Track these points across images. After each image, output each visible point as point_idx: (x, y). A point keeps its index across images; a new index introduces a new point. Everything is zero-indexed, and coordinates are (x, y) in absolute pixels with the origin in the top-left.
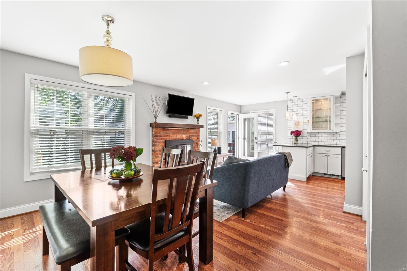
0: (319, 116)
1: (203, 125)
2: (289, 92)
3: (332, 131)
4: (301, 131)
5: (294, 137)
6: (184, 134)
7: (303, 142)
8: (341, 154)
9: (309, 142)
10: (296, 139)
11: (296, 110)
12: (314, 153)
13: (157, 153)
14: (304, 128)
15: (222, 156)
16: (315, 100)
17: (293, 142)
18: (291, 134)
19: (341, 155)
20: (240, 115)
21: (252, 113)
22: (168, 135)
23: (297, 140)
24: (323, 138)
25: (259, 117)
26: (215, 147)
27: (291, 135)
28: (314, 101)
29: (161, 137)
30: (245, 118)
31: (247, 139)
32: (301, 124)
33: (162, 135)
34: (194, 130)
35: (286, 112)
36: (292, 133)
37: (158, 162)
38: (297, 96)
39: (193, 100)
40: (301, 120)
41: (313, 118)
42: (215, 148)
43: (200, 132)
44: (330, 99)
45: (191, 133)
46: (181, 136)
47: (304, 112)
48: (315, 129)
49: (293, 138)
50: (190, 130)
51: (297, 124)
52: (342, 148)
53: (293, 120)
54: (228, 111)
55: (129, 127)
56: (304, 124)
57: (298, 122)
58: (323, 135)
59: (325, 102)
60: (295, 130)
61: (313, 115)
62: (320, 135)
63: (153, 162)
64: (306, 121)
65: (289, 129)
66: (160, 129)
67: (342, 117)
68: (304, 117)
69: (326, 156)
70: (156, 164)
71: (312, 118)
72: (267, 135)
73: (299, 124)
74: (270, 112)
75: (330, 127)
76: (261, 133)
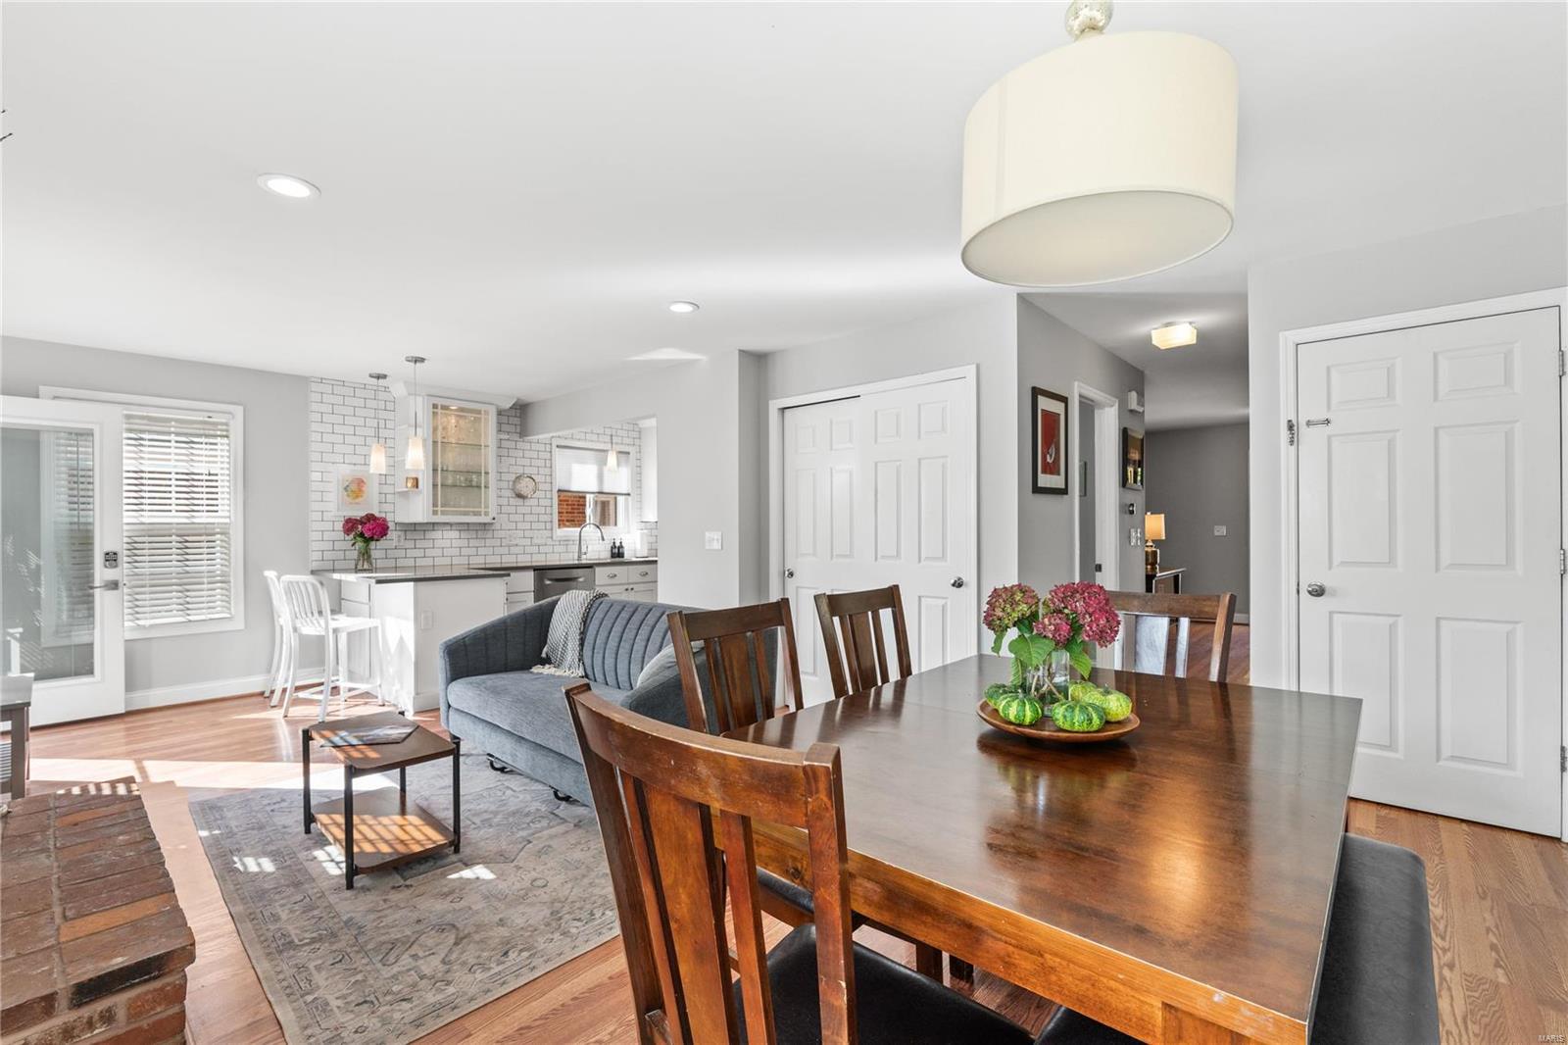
5: (356, 541)
7: (381, 563)
8: (533, 589)
9: (399, 563)
10: (366, 553)
14: (384, 507)
16: (442, 407)
23: (369, 555)
24: (448, 543)
28: (438, 411)
32: (372, 490)
44: (483, 412)
48: (443, 513)
51: (354, 487)
56: (384, 489)
57: (361, 482)
59: (460, 422)
61: (437, 461)
71: (434, 470)
72: (188, 536)
73: (364, 489)
74: (210, 417)
75: (487, 507)
76: (142, 527)
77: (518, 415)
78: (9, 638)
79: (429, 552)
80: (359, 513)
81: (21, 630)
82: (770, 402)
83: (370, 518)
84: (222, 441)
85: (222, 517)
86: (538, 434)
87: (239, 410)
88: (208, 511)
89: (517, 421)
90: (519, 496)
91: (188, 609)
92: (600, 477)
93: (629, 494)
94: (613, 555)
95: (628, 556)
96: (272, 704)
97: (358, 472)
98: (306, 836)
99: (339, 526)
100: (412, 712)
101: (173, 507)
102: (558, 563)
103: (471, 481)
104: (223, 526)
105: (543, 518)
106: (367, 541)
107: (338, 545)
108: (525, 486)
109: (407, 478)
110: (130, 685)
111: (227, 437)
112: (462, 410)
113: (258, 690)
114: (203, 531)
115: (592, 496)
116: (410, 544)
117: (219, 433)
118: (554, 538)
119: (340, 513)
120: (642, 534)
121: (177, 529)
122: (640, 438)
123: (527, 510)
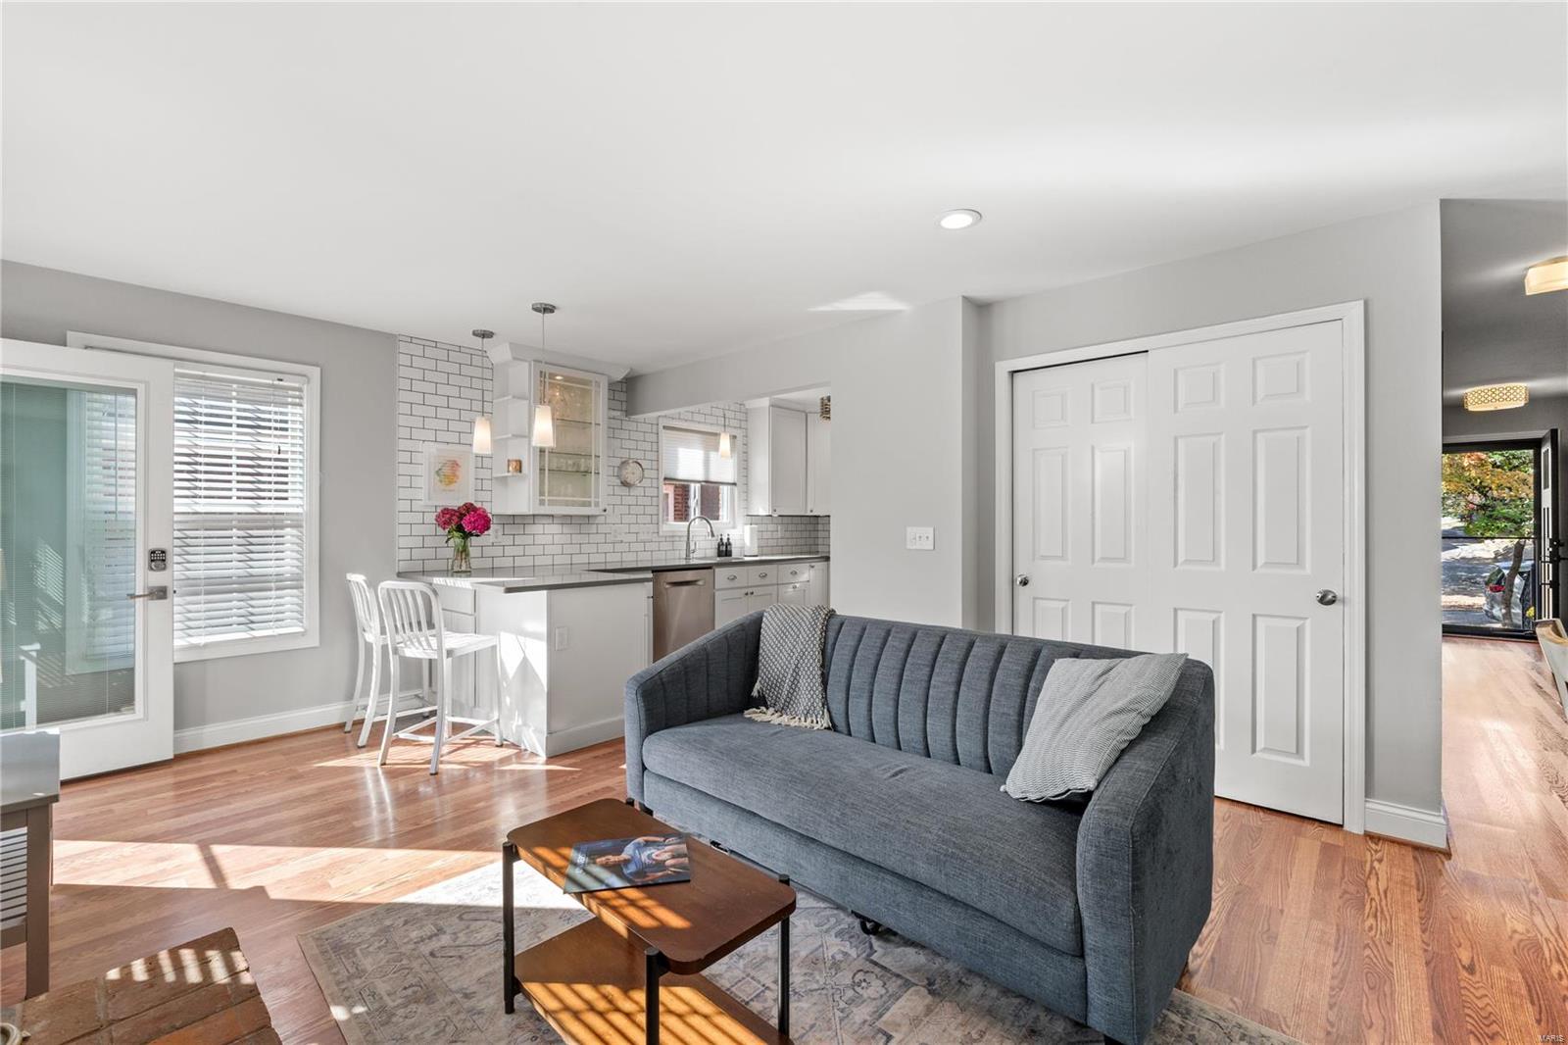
72: (252, 529)
73: (457, 473)
74: (281, 380)
75: (597, 496)
76: (195, 517)
77: (624, 389)
78: (22, 658)
79: (529, 550)
80: (456, 503)
81: (37, 646)
82: (997, 364)
83: (469, 508)
84: (295, 411)
85: (292, 506)
86: (644, 413)
87: (315, 372)
88: (276, 498)
89: (623, 397)
90: (625, 484)
91: (252, 622)
92: (707, 463)
93: (734, 484)
94: (720, 554)
95: (735, 553)
96: (359, 744)
97: (453, 452)
98: (509, 1017)
99: (431, 518)
100: (543, 757)
101: (234, 493)
102: (663, 564)
103: (579, 466)
104: (295, 517)
105: (649, 510)
106: (466, 536)
107: (429, 542)
108: (632, 473)
109: (509, 461)
110: (179, 723)
111: (301, 405)
112: (567, 379)
113: (335, 721)
114: (269, 523)
115: (698, 485)
116: (508, 540)
117: (290, 400)
118: (661, 534)
119: (430, 503)
120: (751, 529)
121: (239, 521)
122: (746, 421)
123: (631, 500)
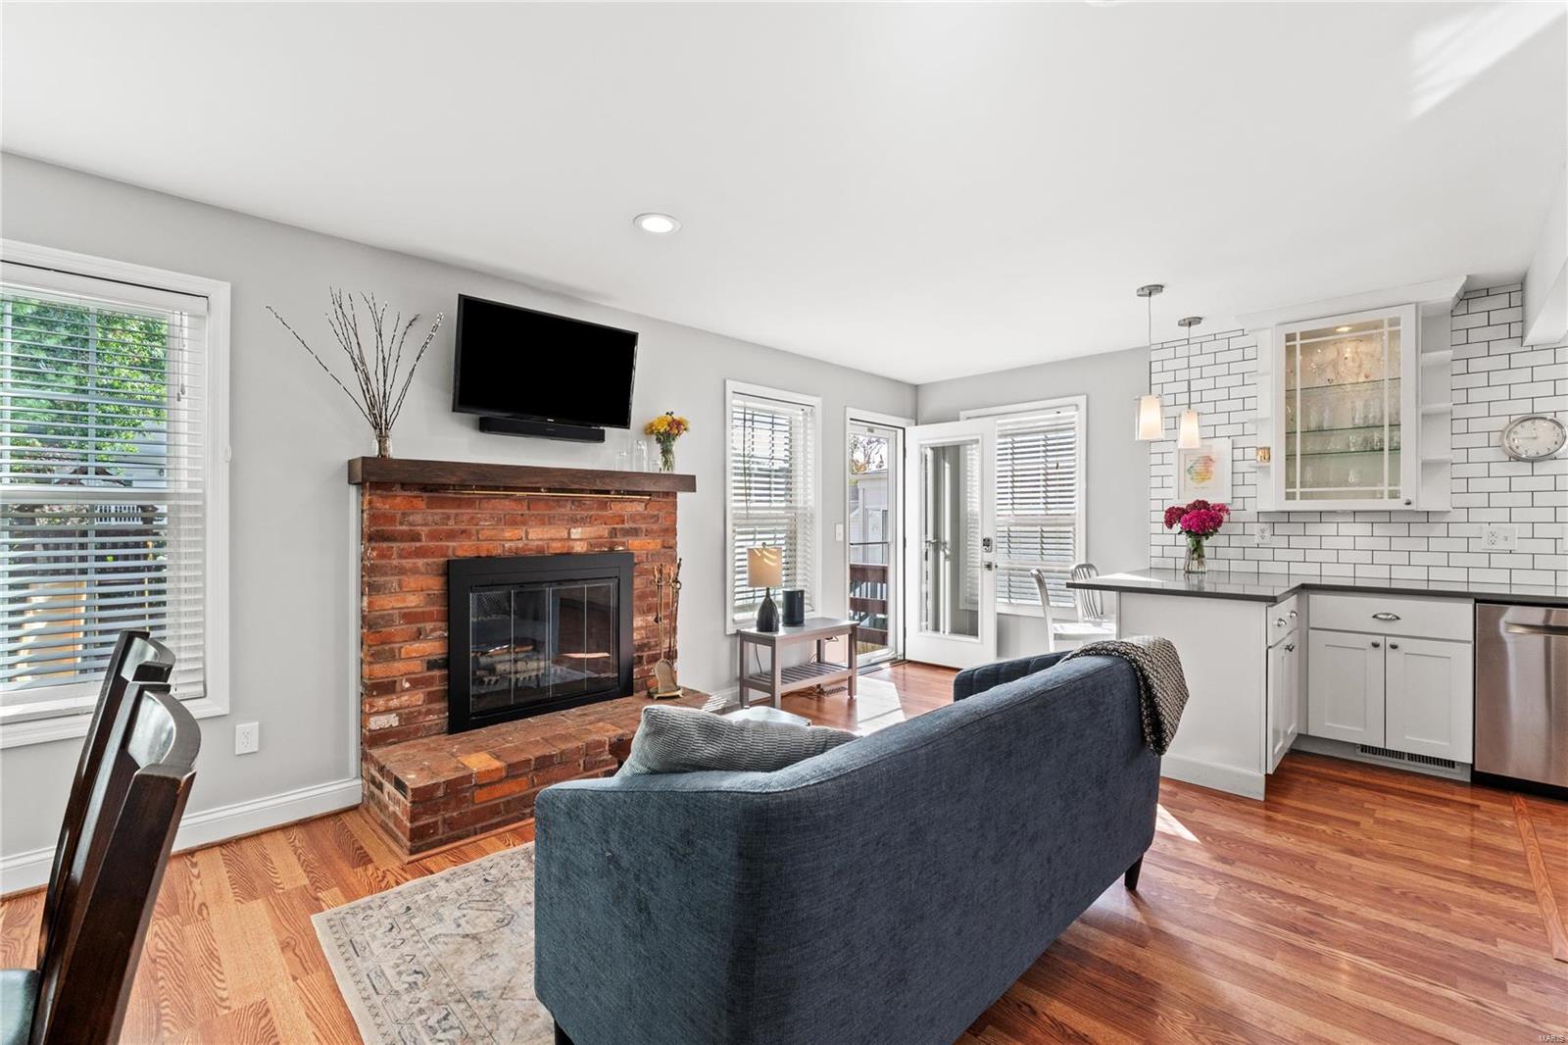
0: (1326, 426)
1: (694, 477)
2: (1159, 288)
3: (1409, 503)
4: (1222, 508)
5: (1184, 536)
6: (575, 521)
7: (1235, 566)
8: (1471, 638)
9: (1264, 567)
10: (1197, 551)
11: (1195, 397)
12: (1305, 628)
13: (391, 633)
14: (1241, 491)
15: (812, 636)
16: (1305, 335)
17: (1181, 564)
18: (1169, 523)
19: (1470, 647)
20: (911, 430)
21: (969, 418)
22: (463, 532)
23: (1201, 556)
24: (1348, 543)
25: (1003, 440)
26: (768, 589)
27: (1170, 526)
28: (1298, 343)
29: (420, 540)
30: (938, 442)
31: (948, 546)
32: (1222, 470)
33: (425, 529)
34: (641, 501)
35: (1142, 401)
36: (1173, 516)
37: (395, 681)
38: (1198, 320)
39: (627, 340)
40: (1221, 448)
41: (1290, 434)
42: (768, 595)
43: (678, 512)
44: (1395, 322)
45: (620, 516)
46: (558, 536)
47: (1238, 405)
48: (1304, 496)
49: (1179, 541)
50: (613, 500)
51: (1199, 468)
52: (1476, 601)
53: (1180, 445)
54: (845, 407)
55: (191, 484)
56: (1241, 467)
57: (1208, 460)
58: (1349, 529)
59: (1363, 348)
60: (1191, 502)
61: (1290, 420)
62: (1331, 529)
63: (363, 684)
64: (1250, 453)
65: (1154, 494)
66: (408, 493)
67: (1460, 426)
68: (1238, 430)
69: (1376, 645)
70: (378, 695)
71: (1288, 434)
